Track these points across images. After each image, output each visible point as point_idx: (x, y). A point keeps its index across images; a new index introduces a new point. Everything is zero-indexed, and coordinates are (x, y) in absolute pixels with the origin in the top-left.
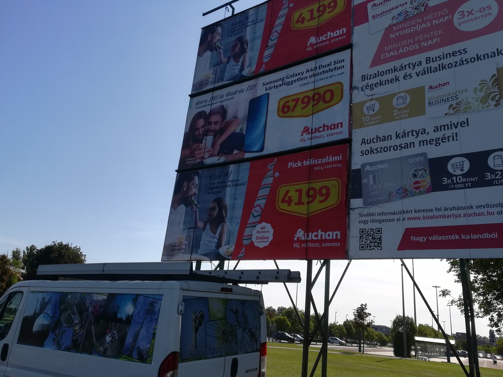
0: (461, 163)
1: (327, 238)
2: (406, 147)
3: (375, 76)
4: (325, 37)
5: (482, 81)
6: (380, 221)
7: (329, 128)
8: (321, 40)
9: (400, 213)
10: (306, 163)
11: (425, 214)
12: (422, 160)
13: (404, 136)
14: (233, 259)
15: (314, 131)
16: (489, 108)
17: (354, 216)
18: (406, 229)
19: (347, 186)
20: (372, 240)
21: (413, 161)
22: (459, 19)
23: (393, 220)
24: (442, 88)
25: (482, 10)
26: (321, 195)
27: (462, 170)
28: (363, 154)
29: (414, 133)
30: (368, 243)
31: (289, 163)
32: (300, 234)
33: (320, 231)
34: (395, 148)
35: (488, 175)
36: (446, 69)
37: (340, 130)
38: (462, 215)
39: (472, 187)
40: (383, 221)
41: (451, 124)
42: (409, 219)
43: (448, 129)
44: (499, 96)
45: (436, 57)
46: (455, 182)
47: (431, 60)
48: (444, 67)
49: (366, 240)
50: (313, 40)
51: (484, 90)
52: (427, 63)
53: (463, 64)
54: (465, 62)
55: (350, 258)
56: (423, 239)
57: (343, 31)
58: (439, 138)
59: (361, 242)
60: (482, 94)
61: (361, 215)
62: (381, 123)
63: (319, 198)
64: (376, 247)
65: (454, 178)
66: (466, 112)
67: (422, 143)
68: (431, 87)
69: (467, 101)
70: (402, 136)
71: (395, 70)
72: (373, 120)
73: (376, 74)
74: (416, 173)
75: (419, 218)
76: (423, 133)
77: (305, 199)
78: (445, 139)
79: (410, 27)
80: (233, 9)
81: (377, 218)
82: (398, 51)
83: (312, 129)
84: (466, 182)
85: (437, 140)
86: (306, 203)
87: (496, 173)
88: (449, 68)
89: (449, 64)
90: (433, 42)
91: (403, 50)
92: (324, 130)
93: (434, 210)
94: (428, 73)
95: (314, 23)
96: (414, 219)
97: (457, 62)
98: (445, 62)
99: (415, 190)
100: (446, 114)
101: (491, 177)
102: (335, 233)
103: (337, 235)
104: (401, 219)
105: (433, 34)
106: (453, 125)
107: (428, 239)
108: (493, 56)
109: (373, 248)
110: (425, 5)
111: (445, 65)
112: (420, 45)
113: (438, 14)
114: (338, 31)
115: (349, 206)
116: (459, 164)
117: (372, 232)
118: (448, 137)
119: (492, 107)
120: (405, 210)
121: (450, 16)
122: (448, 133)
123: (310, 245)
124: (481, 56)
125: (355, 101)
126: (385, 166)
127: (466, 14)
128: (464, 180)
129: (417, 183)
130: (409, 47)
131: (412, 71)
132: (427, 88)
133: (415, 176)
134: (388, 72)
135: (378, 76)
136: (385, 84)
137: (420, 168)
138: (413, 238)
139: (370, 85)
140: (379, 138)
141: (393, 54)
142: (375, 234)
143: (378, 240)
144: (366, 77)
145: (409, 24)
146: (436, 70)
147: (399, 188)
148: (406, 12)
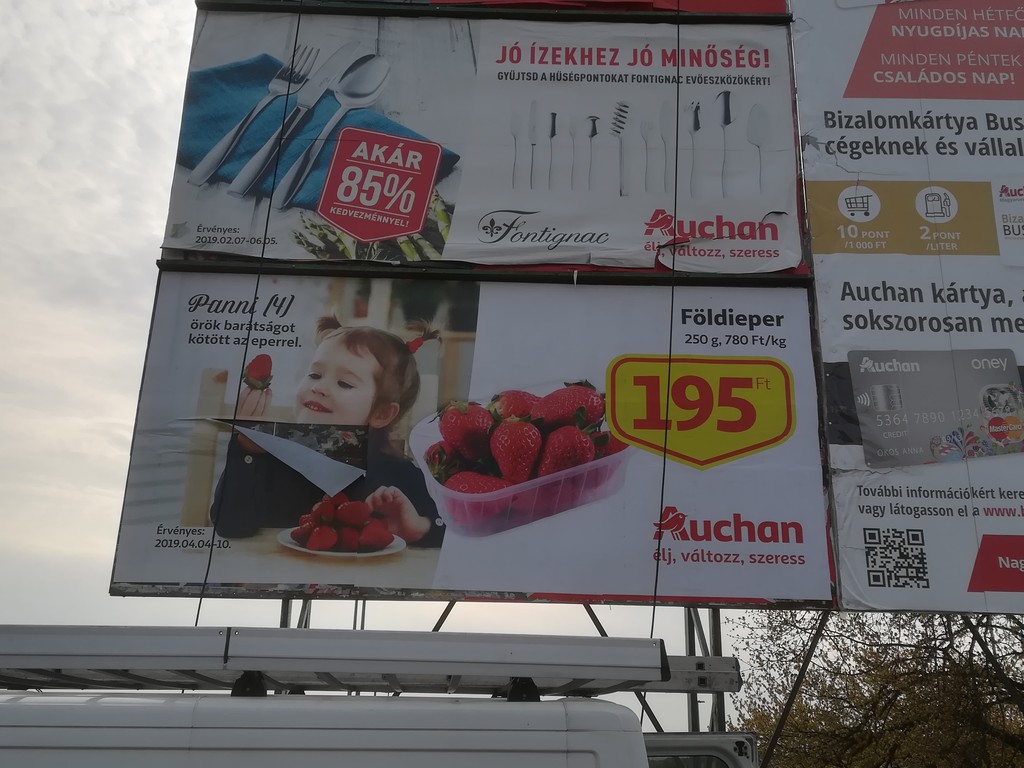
2: (961, 327)
6: (916, 512)
9: (965, 495)
12: (1004, 366)
13: (952, 298)
18: (986, 538)
20: (902, 561)
21: (981, 364)
23: (948, 511)
28: (851, 323)
29: (978, 295)
30: (890, 567)
40: (924, 511)
42: (988, 512)
45: (1009, 119)
47: (999, 121)
49: (884, 560)
52: (990, 128)
55: (844, 606)
59: (871, 564)
61: (864, 491)
62: (890, 250)
64: (912, 578)
67: (998, 323)
68: (1004, 190)
70: (949, 296)
71: (914, 122)
72: (867, 239)
73: (863, 117)
74: (993, 398)
75: (1011, 512)
76: (999, 299)
81: (905, 501)
82: (915, 76)
90: (998, 79)
91: (930, 79)
94: (995, 154)
96: (1000, 512)
99: (994, 440)
104: (970, 512)
105: (999, 59)
109: (906, 583)
112: (969, 77)
113: (1003, 14)
115: (829, 462)
117: (898, 540)
120: (977, 488)
126: (913, 367)
129: (996, 422)
130: (942, 75)
131: (955, 138)
132: (996, 191)
133: (990, 404)
134: (895, 121)
135: (871, 127)
136: (891, 153)
137: (1002, 386)
138: (1003, 562)
139: (851, 144)
140: (889, 291)
141: (903, 78)
142: (906, 546)
143: (917, 561)
144: (836, 119)
145: (938, 14)
146: (1012, 151)
147: (955, 429)
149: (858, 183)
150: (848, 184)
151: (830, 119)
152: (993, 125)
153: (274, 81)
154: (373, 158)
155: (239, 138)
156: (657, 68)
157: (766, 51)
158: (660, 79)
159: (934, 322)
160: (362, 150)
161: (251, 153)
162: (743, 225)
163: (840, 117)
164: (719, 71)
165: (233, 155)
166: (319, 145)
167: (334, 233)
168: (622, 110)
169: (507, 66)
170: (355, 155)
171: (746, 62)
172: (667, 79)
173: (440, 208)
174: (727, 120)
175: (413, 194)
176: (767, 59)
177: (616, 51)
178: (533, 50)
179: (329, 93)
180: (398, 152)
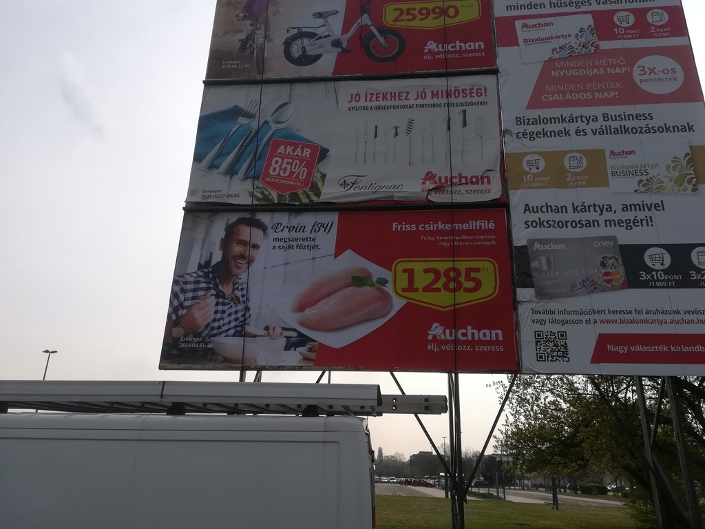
0: (661, 256)
2: (588, 225)
5: (674, 157)
6: (563, 322)
9: (589, 313)
11: (623, 317)
12: (611, 245)
13: (583, 210)
16: (686, 192)
17: (524, 312)
20: (555, 348)
21: (599, 244)
22: (639, 74)
23: (581, 322)
24: (627, 157)
27: (662, 264)
28: (529, 225)
29: (597, 208)
30: (549, 351)
35: (693, 274)
36: (629, 133)
38: (668, 321)
39: (677, 286)
40: (567, 322)
41: (643, 205)
42: (602, 321)
44: (695, 180)
45: (615, 116)
46: (655, 278)
47: (609, 117)
48: (626, 131)
49: (545, 348)
51: (678, 170)
52: (604, 121)
54: (652, 131)
56: (624, 349)
58: (630, 220)
59: (538, 350)
60: (676, 174)
61: (535, 312)
62: (548, 187)
64: (560, 357)
65: (654, 273)
66: (660, 192)
67: (608, 222)
68: (612, 153)
69: (659, 179)
71: (564, 120)
72: (538, 181)
73: (536, 119)
74: (605, 262)
75: (615, 322)
76: (609, 210)
78: (638, 222)
79: (578, 68)
81: (557, 317)
82: (564, 94)
84: (669, 280)
85: (628, 222)
87: (703, 272)
88: (633, 133)
89: (632, 129)
90: (609, 95)
91: (572, 97)
93: (634, 312)
94: (607, 134)
96: (608, 321)
97: (642, 128)
98: (629, 124)
99: (605, 284)
100: (636, 191)
101: (697, 277)
104: (592, 322)
105: (610, 85)
107: (629, 349)
108: (684, 130)
109: (557, 359)
110: (595, 45)
111: (628, 128)
112: (593, 95)
113: (612, 61)
115: (516, 297)
116: (657, 256)
117: (553, 337)
118: (641, 220)
119: (689, 191)
120: (596, 309)
121: (629, 68)
122: (641, 215)
124: (670, 127)
126: (562, 247)
127: (648, 71)
128: (666, 277)
129: (607, 274)
130: (579, 95)
131: (586, 127)
132: (607, 153)
133: (603, 265)
134: (553, 120)
135: (540, 124)
136: (551, 136)
137: (610, 255)
138: (610, 348)
139: (530, 133)
140: (549, 208)
141: (558, 97)
142: (557, 340)
143: (563, 348)
144: (522, 121)
145: (577, 64)
146: (616, 132)
147: (585, 279)
148: (571, 47)
149: (534, 153)
150: (527, 154)
151: (519, 121)
152: (606, 119)
153: (240, 118)
154: (287, 153)
155: (222, 147)
156: (429, 100)
157: (485, 88)
158: (430, 106)
159: (574, 223)
160: (281, 149)
161: (229, 153)
162: (472, 178)
163: (524, 120)
164: (461, 100)
165: (221, 155)
166: (261, 148)
167: (267, 191)
168: (411, 122)
169: (354, 104)
170: (278, 152)
171: (475, 94)
172: (434, 105)
173: (319, 175)
174: (465, 124)
175: (306, 170)
176: (485, 92)
177: (408, 93)
178: (366, 94)
179: (266, 122)
180: (299, 149)
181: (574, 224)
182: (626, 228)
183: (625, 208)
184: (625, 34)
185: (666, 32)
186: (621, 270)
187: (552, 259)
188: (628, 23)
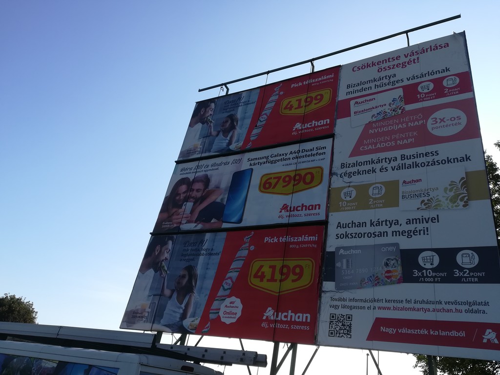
0: (431, 258)
1: (297, 320)
2: (379, 235)
3: (354, 165)
4: (310, 125)
5: (452, 182)
6: (351, 308)
7: (308, 208)
8: (306, 127)
9: (371, 301)
10: (282, 240)
11: (396, 305)
12: (395, 250)
13: (378, 224)
14: (197, 333)
15: (292, 209)
16: (458, 208)
17: (325, 299)
18: (376, 318)
19: (321, 268)
20: (342, 327)
21: (385, 249)
22: (432, 124)
23: (363, 308)
24: (415, 184)
25: (453, 119)
26: (295, 274)
27: (432, 264)
28: (338, 237)
29: (388, 223)
30: (338, 329)
31: (266, 238)
32: (270, 313)
33: (290, 311)
34: (369, 234)
35: (456, 271)
36: (419, 167)
37: (317, 211)
38: (431, 310)
39: (442, 282)
40: (354, 308)
41: (422, 219)
42: (380, 308)
43: (420, 223)
44: (467, 197)
45: (410, 155)
46: (425, 275)
47: (406, 157)
48: (417, 165)
49: (336, 326)
50: (298, 126)
51: (453, 192)
52: (402, 160)
53: (435, 165)
54: (436, 163)
55: (318, 343)
56: (393, 331)
57: (327, 121)
58: (411, 231)
60: (452, 194)
61: (332, 299)
62: (357, 209)
63: (292, 277)
64: (345, 334)
65: (424, 271)
66: (437, 209)
67: (395, 233)
68: (404, 182)
69: (438, 199)
70: (376, 224)
71: (373, 162)
72: (349, 206)
73: (354, 163)
74: (388, 262)
75: (389, 308)
76: (396, 223)
77: (278, 276)
78: (417, 232)
79: (388, 126)
80: (228, 89)
81: (348, 303)
82: (376, 144)
83: (291, 207)
84: (436, 276)
85: (409, 232)
86: (278, 281)
87: (464, 271)
88: (422, 166)
89: (422, 163)
90: (408, 141)
91: (381, 146)
92: (302, 210)
93: (404, 301)
94: (402, 169)
95: (301, 111)
96: (384, 308)
97: (429, 162)
98: (419, 160)
99: (386, 279)
100: (418, 209)
101: (460, 274)
102: (305, 315)
103: (307, 317)
104: (372, 308)
105: (409, 134)
106: (424, 219)
107: (397, 331)
108: (462, 160)
109: (342, 336)
110: (402, 108)
111: (419, 163)
112: (396, 143)
113: (413, 118)
114: (322, 121)
115: (321, 288)
116: (428, 258)
117: (342, 319)
118: (420, 231)
119: (461, 206)
120: (376, 298)
121: (424, 121)
122: (420, 226)
123: (279, 326)
124: (451, 159)
125: (333, 186)
126: (359, 251)
127: (439, 121)
128: (434, 274)
129: (388, 272)
130: (386, 144)
131: (388, 165)
132: (401, 183)
133: (387, 265)
134: (366, 163)
135: (357, 166)
136: (363, 174)
137: (392, 257)
138: (383, 329)
139: (349, 173)
140: (354, 224)
141: (371, 147)
142: (345, 321)
143: (348, 327)
144: (345, 165)
145: (387, 123)
146: (410, 167)
147: (371, 275)
148: (385, 112)
149: (349, 186)
150: (344, 188)
151: (343, 166)
181: (370, 235)
182: (408, 237)
183: (409, 222)
184: (425, 97)
185: (456, 91)
186: (399, 269)
187: (350, 261)
188: (428, 89)
